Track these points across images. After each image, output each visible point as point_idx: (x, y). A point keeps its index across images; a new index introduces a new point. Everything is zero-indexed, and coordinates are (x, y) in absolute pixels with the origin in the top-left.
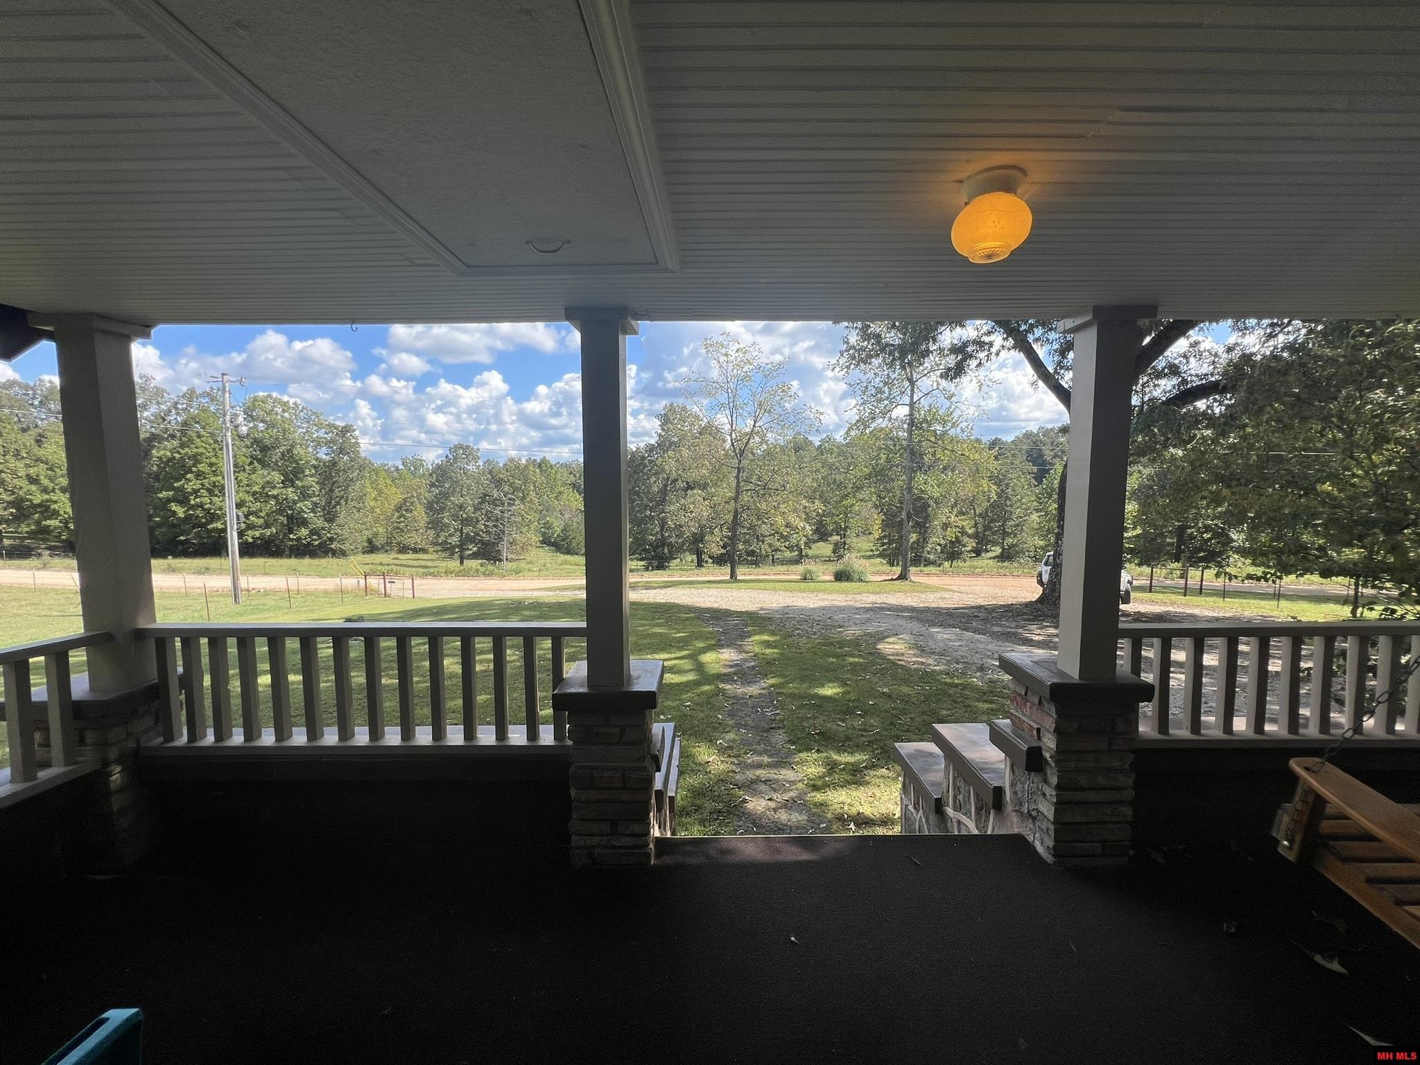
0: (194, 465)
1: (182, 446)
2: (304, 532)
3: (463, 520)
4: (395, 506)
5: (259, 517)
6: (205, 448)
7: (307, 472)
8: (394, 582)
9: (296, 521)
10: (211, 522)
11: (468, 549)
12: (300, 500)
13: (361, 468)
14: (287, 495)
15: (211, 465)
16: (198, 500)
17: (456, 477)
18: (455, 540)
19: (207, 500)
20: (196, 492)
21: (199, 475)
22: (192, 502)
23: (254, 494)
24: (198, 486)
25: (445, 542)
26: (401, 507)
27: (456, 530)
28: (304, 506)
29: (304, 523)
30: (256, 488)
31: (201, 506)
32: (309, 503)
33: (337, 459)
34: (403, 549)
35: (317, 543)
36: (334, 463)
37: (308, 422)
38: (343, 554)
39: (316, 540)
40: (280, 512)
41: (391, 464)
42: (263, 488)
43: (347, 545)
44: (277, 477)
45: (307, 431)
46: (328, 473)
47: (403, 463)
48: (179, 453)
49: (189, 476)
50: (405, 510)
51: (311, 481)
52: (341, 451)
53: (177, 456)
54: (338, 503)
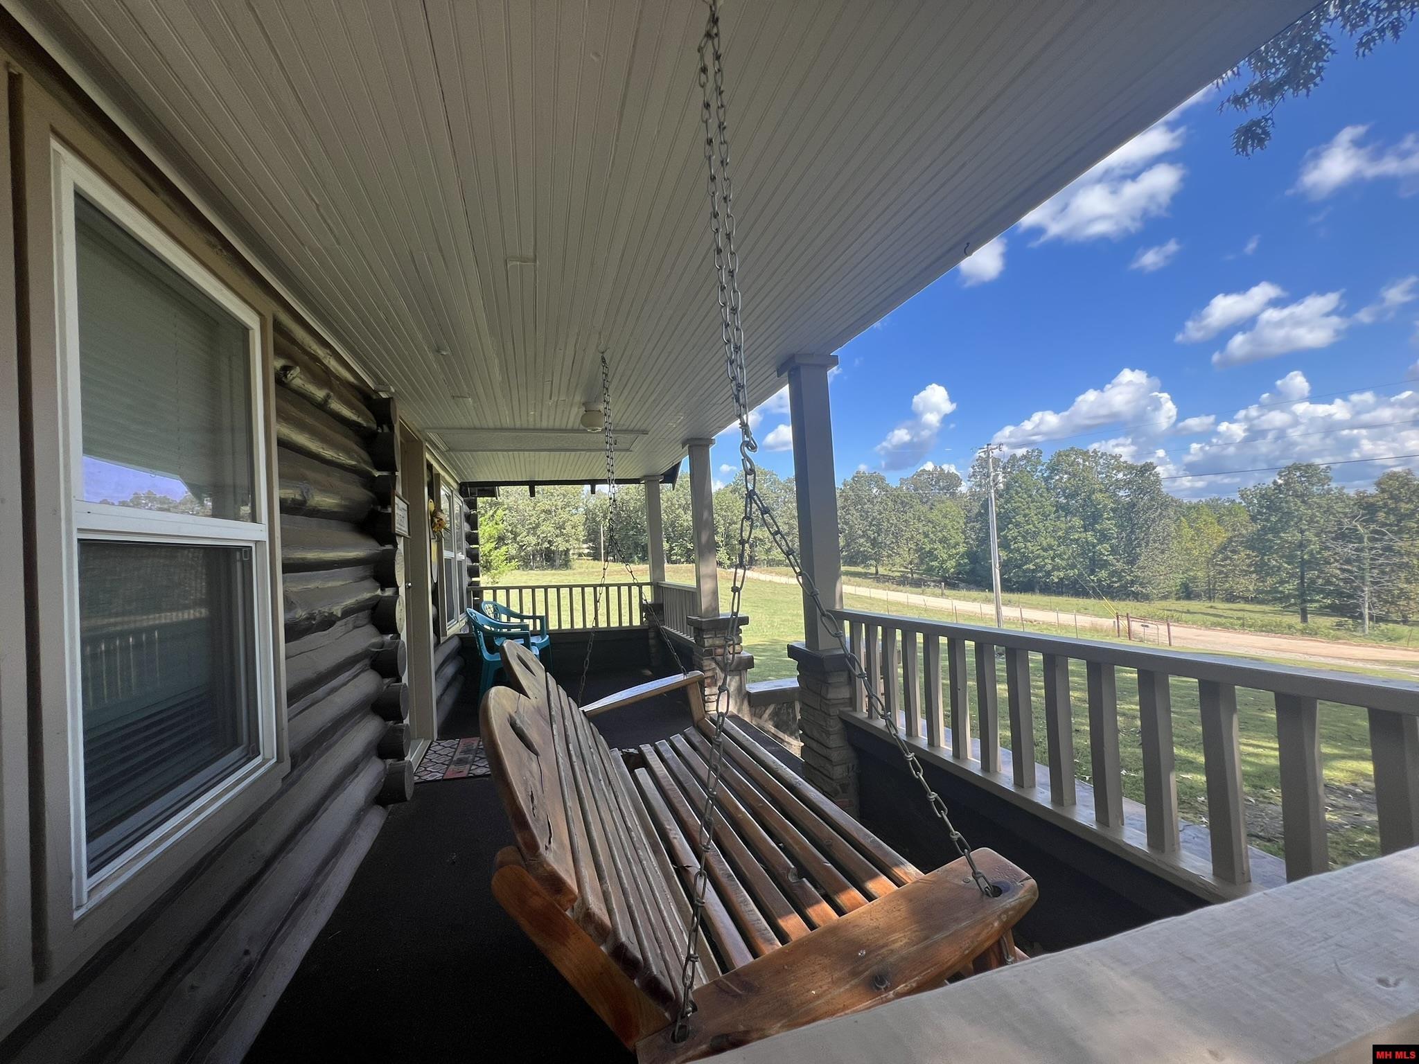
0: (1014, 517)
1: (1006, 503)
2: (1103, 574)
3: (1303, 563)
4: (1218, 547)
5: (1063, 559)
6: (1022, 503)
7: (1105, 516)
8: (1147, 626)
9: (1096, 564)
10: (1026, 563)
11: (1312, 601)
12: (1100, 542)
13: (1165, 505)
14: (1086, 539)
15: (1025, 516)
16: (1016, 545)
17: (1289, 508)
18: (1289, 588)
19: (1022, 545)
20: (1015, 538)
21: (1017, 525)
22: (1012, 547)
23: (1060, 537)
24: (1016, 534)
25: (1275, 590)
26: (1225, 548)
27: (1292, 576)
28: (1104, 548)
29: (1105, 565)
30: (1060, 534)
31: (1018, 550)
32: (1108, 546)
33: (1135, 500)
34: (1231, 598)
35: (1116, 585)
36: (1133, 505)
37: (1108, 467)
38: (1146, 598)
39: (1116, 582)
40: (1083, 554)
41: (1224, 498)
42: (1067, 533)
43: (1149, 589)
44: (1077, 522)
45: (1106, 476)
46: (1127, 513)
47: (1242, 496)
48: (1004, 508)
49: (1010, 526)
50: (1231, 552)
51: (1109, 524)
52: (1141, 490)
53: (1002, 510)
54: (1139, 545)
